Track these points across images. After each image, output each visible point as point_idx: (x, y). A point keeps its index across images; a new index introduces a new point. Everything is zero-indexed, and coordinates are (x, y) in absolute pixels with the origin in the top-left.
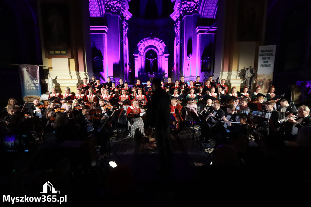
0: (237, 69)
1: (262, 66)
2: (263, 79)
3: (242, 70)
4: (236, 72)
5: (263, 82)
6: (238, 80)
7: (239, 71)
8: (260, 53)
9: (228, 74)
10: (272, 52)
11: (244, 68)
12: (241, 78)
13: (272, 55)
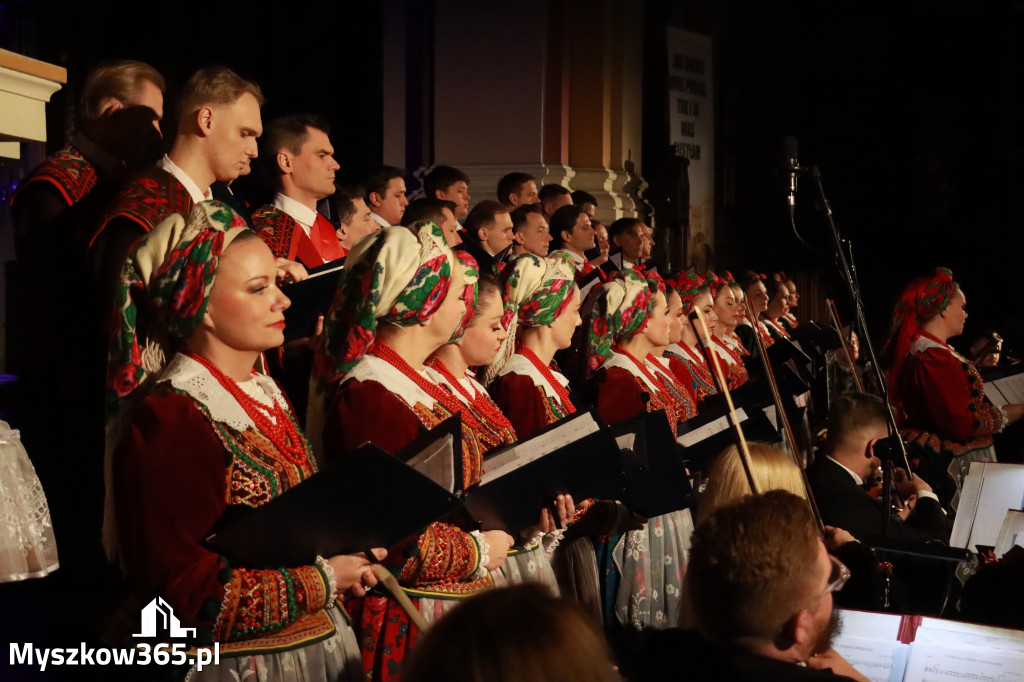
0: (609, 158)
8: (672, 71)
11: (630, 152)
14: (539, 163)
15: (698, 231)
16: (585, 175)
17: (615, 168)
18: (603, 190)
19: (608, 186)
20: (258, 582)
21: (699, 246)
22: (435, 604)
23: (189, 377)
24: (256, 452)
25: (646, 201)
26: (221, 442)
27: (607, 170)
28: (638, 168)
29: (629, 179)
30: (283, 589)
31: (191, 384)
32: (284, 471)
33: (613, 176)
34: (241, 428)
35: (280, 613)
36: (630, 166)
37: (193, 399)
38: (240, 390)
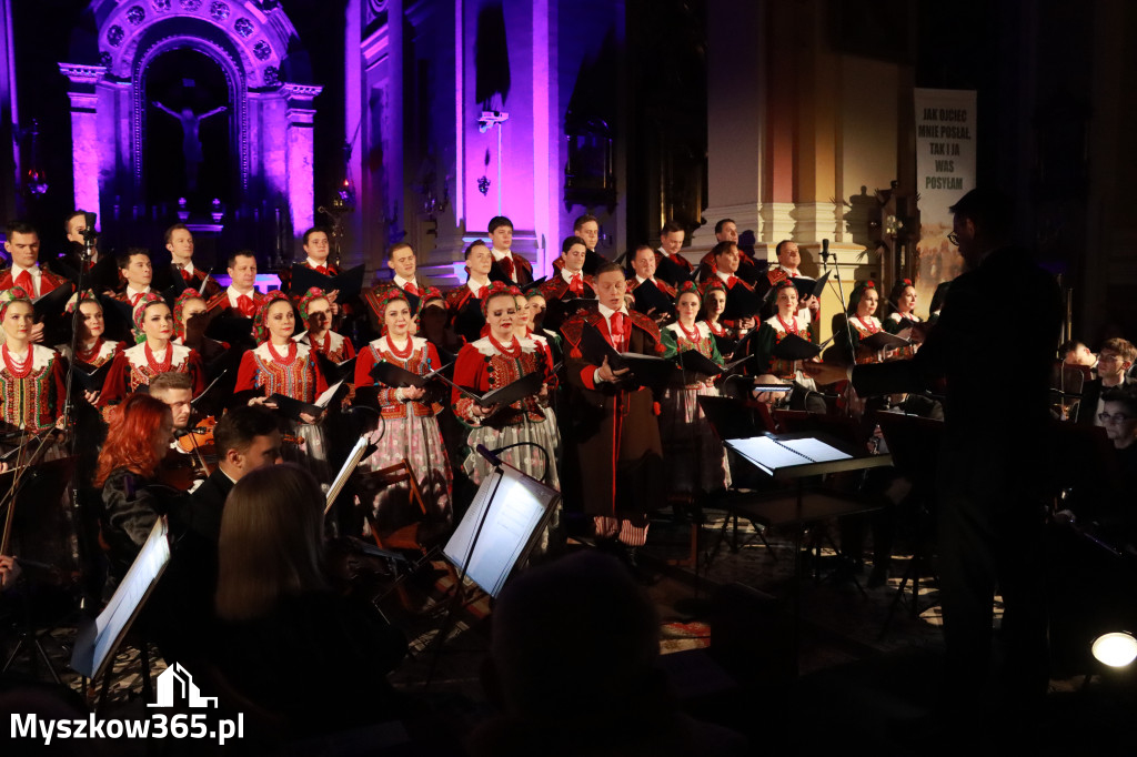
0: (832, 194)
1: (932, 182)
2: (939, 248)
3: (853, 199)
4: (833, 207)
5: (939, 259)
6: (846, 247)
7: (846, 204)
8: (920, 121)
9: (793, 214)
10: (964, 120)
11: (864, 189)
12: (855, 241)
13: (964, 134)
14: (757, 202)
17: (838, 201)
33: (828, 208)
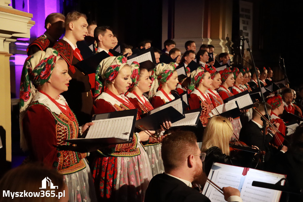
8: (240, 11)
10: (251, 13)
11: (228, 35)
13: (250, 18)
14: (202, 38)
15: (247, 56)
16: (214, 41)
17: (223, 39)
18: (219, 45)
19: (221, 44)
20: (68, 155)
21: (248, 60)
22: (122, 158)
23: (43, 99)
24: (63, 119)
25: (233, 48)
26: (54, 117)
27: (220, 39)
28: (230, 39)
29: (227, 42)
30: (75, 155)
31: (43, 102)
32: (71, 124)
33: (222, 41)
34: (59, 114)
35: (75, 162)
36: (228, 39)
37: (45, 106)
38: (56, 102)
